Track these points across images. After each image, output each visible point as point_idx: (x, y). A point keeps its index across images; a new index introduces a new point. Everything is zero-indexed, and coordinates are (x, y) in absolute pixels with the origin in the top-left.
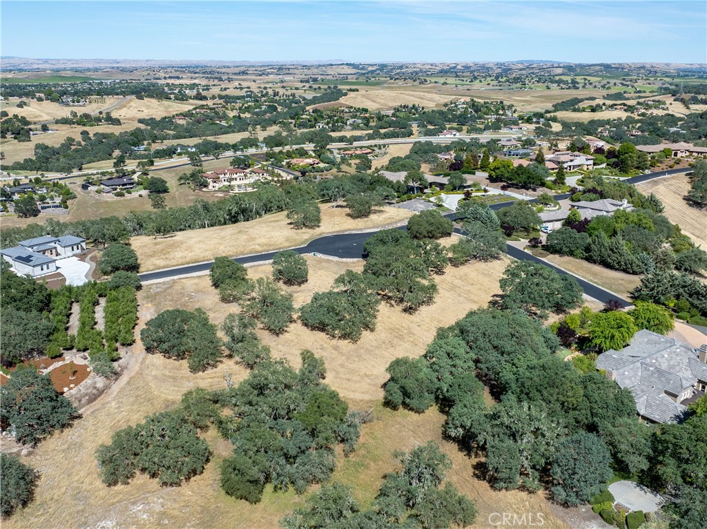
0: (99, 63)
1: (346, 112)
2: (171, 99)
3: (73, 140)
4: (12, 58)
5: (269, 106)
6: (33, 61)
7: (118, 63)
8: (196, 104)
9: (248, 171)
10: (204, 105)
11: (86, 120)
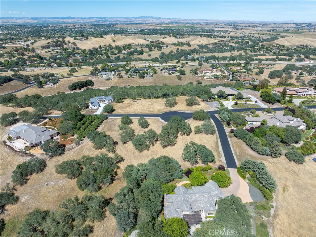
0: (201, 21)
1: (275, 46)
2: (211, 37)
3: (173, 51)
4: (175, 18)
5: (246, 42)
6: (181, 20)
7: (207, 21)
8: (220, 40)
9: (214, 70)
10: (222, 40)
11: (181, 44)
